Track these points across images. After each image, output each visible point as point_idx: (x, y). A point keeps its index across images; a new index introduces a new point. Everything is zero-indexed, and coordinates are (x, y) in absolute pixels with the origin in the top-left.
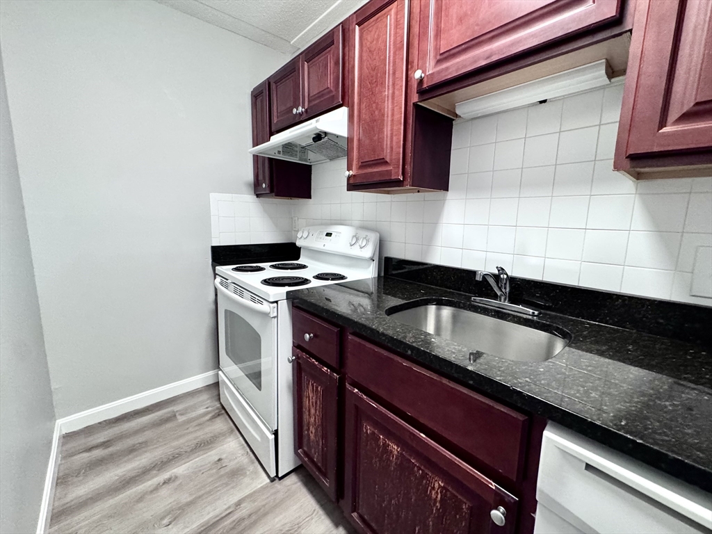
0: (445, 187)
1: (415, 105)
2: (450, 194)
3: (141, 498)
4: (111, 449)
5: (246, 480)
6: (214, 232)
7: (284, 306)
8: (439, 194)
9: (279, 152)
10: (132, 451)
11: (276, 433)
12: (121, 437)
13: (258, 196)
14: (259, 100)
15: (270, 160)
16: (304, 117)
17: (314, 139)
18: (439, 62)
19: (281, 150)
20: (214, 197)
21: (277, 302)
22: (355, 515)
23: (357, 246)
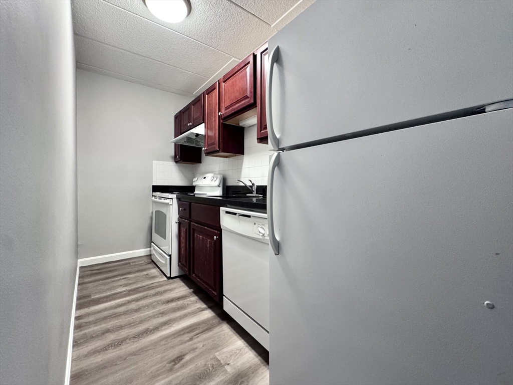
0: (243, 153)
1: (222, 123)
2: (245, 156)
3: (114, 281)
4: (100, 271)
5: (157, 279)
6: (154, 179)
7: (175, 200)
8: (241, 156)
9: (185, 142)
10: (110, 271)
11: (170, 256)
12: (106, 268)
13: (176, 162)
14: (177, 120)
15: (181, 145)
16: (192, 127)
17: (196, 136)
18: (226, 110)
19: (186, 141)
20: (155, 162)
21: (172, 199)
22: (193, 275)
23: (213, 181)
